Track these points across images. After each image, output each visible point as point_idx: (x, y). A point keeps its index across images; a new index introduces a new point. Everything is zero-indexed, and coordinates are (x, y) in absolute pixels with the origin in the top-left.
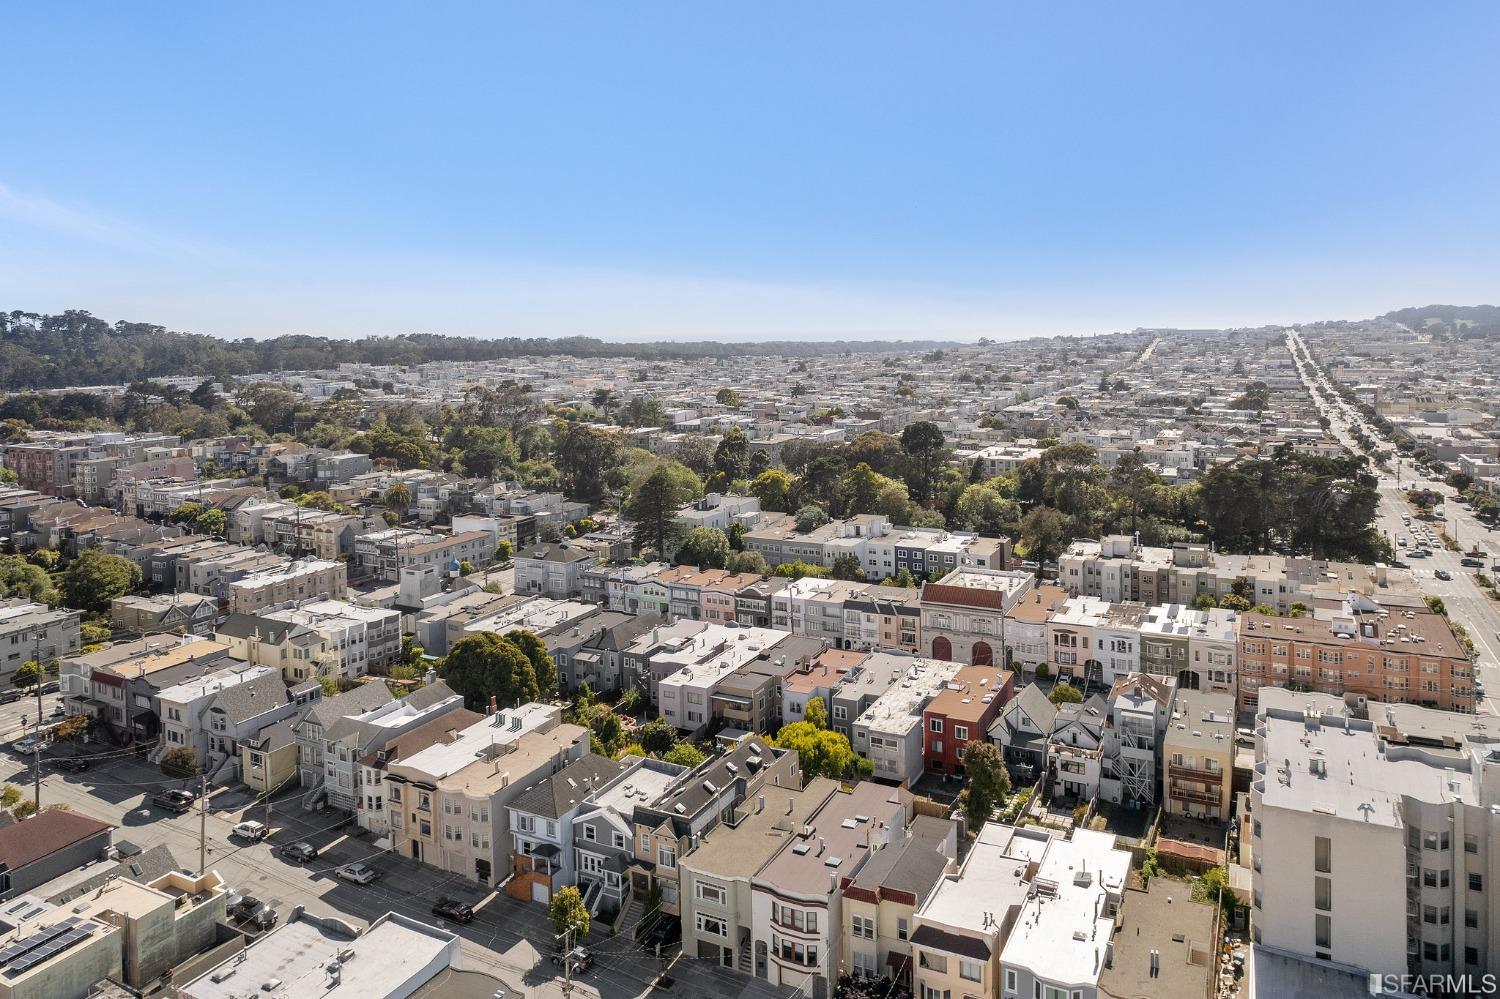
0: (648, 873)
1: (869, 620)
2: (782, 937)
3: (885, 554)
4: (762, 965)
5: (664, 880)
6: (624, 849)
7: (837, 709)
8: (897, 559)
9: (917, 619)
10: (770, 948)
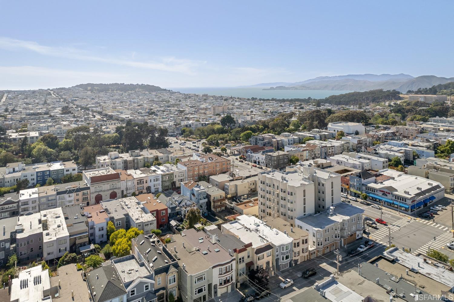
0: (164, 291)
1: (69, 197)
2: (223, 278)
3: (32, 176)
4: (216, 293)
5: (171, 289)
6: (150, 289)
7: (117, 223)
8: (37, 176)
9: (88, 191)
10: (218, 285)
